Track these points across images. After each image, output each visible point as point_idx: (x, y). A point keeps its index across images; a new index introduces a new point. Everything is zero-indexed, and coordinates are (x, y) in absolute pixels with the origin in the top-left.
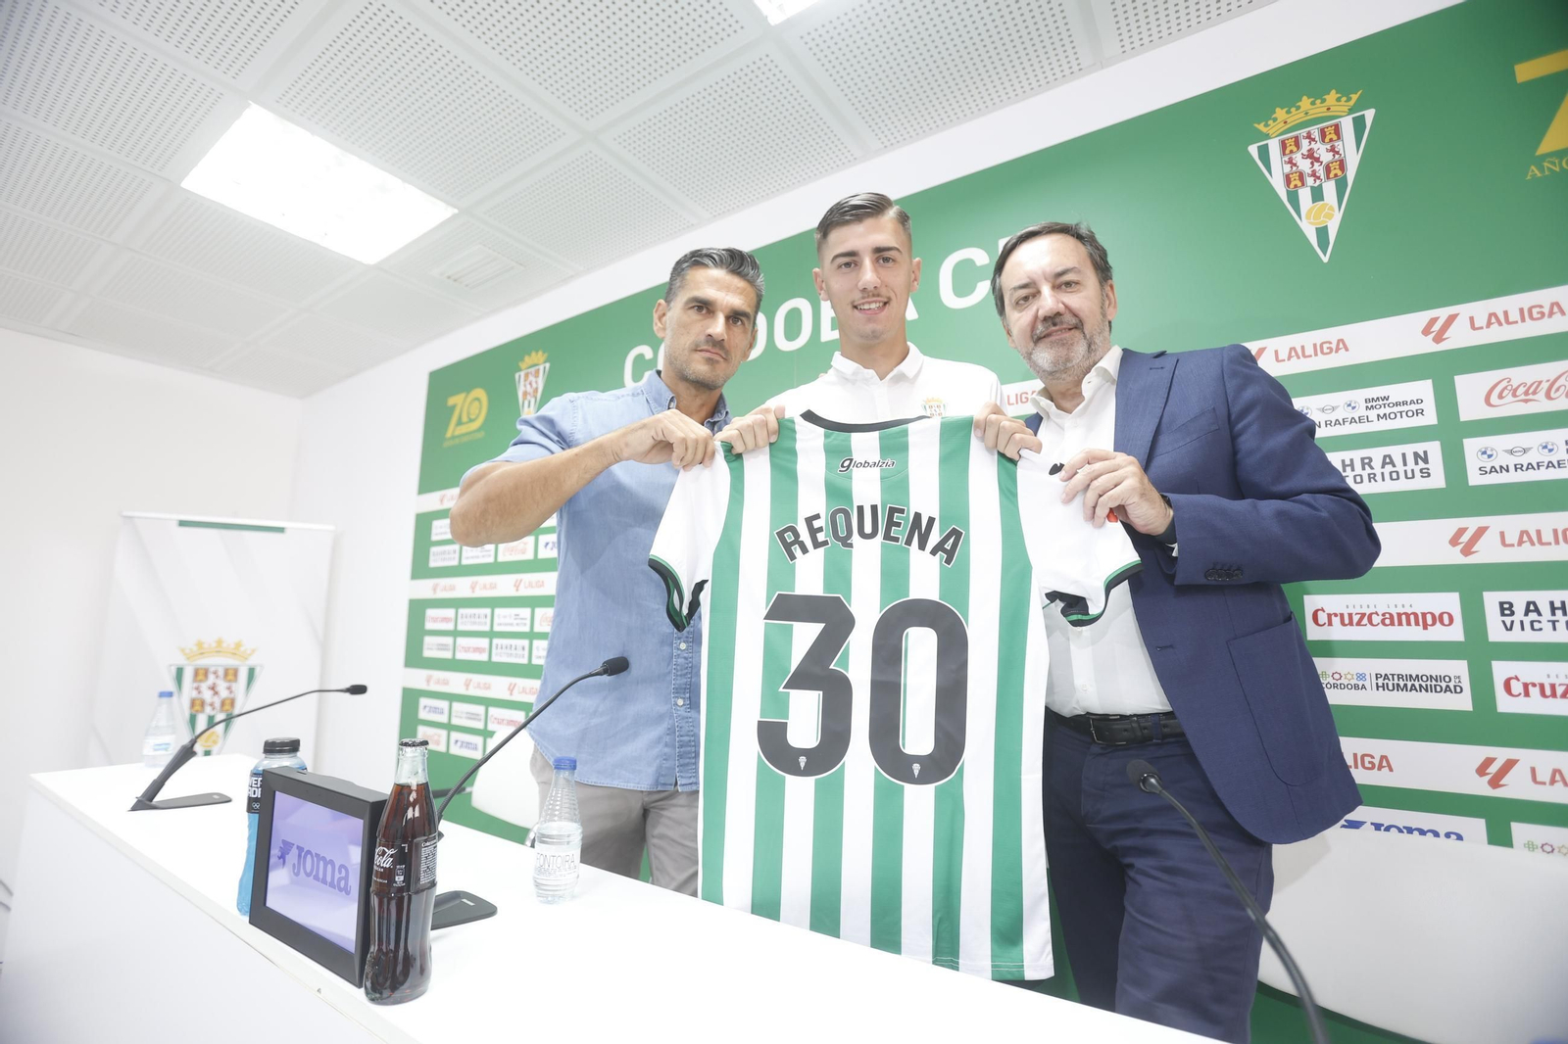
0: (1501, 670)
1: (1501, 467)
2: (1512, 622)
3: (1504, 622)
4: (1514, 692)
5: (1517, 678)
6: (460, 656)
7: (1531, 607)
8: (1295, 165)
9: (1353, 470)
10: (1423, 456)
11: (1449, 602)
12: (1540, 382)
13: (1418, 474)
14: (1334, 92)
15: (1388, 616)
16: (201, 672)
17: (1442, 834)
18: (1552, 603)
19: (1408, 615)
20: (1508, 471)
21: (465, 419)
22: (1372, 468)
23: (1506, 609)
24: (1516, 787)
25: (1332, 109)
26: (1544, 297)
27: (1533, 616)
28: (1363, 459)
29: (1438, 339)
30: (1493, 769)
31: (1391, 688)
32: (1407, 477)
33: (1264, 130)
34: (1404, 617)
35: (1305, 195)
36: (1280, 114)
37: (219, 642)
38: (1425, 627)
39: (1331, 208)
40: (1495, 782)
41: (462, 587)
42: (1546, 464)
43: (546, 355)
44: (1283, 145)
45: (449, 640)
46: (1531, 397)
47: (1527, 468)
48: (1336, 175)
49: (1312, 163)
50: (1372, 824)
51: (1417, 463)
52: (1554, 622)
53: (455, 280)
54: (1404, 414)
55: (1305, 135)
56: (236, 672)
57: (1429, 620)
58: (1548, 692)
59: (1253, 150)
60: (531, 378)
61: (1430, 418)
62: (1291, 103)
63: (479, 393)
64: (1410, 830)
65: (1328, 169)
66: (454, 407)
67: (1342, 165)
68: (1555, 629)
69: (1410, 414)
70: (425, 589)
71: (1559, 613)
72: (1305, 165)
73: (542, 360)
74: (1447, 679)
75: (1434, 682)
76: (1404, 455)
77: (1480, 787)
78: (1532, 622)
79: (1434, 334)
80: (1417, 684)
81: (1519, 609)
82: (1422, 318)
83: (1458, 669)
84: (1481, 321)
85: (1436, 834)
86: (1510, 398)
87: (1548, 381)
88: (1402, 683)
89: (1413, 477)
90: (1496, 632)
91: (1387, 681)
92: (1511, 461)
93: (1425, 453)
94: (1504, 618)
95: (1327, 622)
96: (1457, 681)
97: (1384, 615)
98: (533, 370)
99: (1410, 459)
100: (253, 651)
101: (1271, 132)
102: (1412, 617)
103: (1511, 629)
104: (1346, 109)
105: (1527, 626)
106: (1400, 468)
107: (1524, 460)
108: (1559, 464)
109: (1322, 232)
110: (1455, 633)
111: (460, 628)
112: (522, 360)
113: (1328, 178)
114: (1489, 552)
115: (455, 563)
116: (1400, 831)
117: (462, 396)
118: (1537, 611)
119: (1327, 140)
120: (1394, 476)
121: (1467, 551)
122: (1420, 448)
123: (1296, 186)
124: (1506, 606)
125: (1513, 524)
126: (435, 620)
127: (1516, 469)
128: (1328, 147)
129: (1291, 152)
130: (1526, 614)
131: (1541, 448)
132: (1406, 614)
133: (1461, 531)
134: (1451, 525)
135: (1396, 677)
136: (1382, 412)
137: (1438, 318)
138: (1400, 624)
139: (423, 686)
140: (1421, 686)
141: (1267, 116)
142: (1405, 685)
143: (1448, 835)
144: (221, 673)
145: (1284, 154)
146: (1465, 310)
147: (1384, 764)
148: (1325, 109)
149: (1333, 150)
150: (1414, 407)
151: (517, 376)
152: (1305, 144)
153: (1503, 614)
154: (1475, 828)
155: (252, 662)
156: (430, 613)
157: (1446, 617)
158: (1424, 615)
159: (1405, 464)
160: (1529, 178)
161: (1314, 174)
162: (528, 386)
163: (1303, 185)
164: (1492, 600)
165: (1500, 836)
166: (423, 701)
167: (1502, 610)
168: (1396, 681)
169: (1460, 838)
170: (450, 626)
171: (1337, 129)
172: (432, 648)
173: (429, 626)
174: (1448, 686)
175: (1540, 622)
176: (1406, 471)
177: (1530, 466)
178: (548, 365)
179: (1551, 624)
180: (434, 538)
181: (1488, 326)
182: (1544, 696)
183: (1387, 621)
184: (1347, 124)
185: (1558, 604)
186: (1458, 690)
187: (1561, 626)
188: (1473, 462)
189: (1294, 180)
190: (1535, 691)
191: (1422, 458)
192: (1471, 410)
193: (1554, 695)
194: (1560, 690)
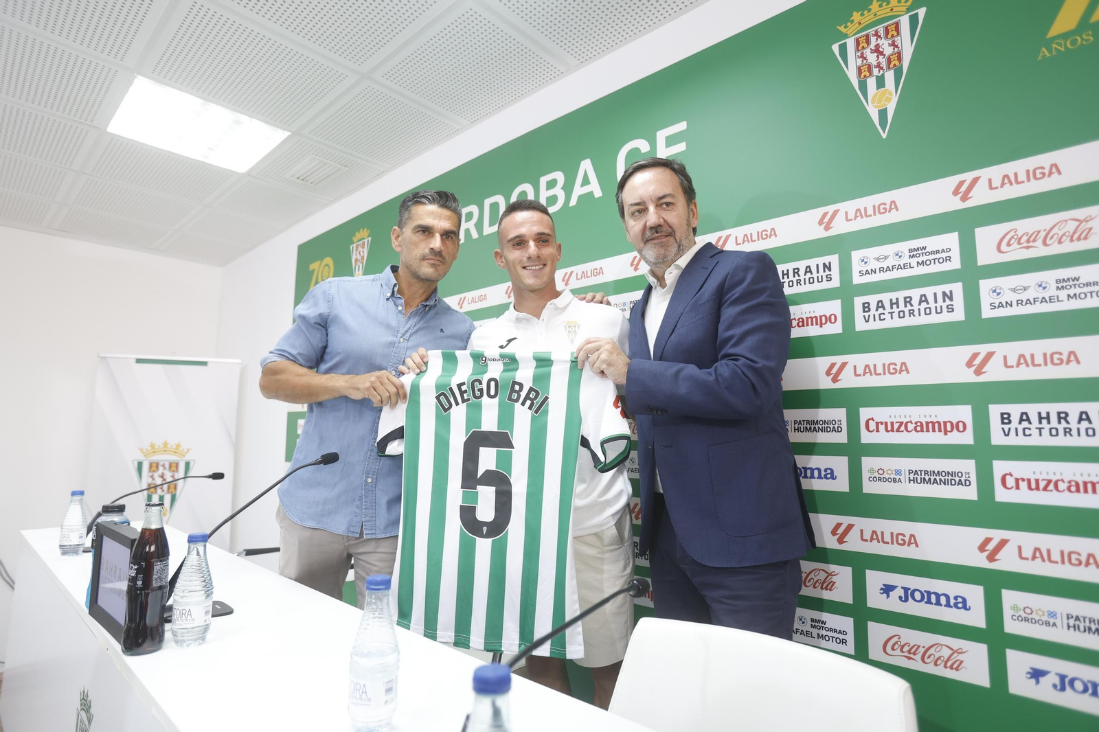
0: (1000, 467)
1: (1007, 303)
2: (1010, 429)
3: (1003, 429)
4: (1008, 485)
5: (1011, 475)
7: (1025, 417)
8: (865, 58)
9: (898, 307)
10: (949, 295)
11: (963, 413)
12: (1039, 232)
13: (945, 309)
15: (919, 424)
16: (154, 465)
18: (1040, 414)
19: (933, 423)
20: (1011, 306)
21: (320, 279)
22: (912, 305)
23: (1006, 418)
24: (1008, 562)
25: (895, 9)
26: (1044, 160)
27: (1025, 424)
28: (905, 298)
29: (965, 198)
30: (990, 547)
31: (919, 481)
32: (937, 313)
33: (844, 31)
34: (930, 425)
35: (871, 83)
36: (856, 16)
37: (165, 444)
38: (946, 434)
39: (890, 93)
40: (991, 558)
42: (1040, 300)
43: (369, 231)
44: (857, 42)
46: (1031, 244)
47: (1026, 303)
48: (895, 65)
49: (878, 57)
51: (944, 301)
52: (1040, 429)
54: (936, 261)
55: (873, 33)
56: (177, 465)
57: (949, 428)
58: (1033, 486)
59: (835, 48)
60: (360, 249)
61: (956, 264)
62: (864, 7)
63: (328, 261)
65: (889, 61)
66: (313, 271)
67: (900, 58)
68: (1041, 435)
71: (1044, 421)
72: (872, 58)
73: (367, 235)
74: (960, 475)
75: (950, 477)
76: (935, 294)
77: (980, 561)
78: (1024, 429)
79: (961, 194)
80: (938, 478)
81: (1015, 418)
82: (952, 181)
83: (967, 466)
84: (997, 182)
86: (1015, 246)
87: (1045, 230)
88: (927, 478)
89: (941, 312)
90: (997, 438)
91: (916, 476)
92: (1013, 297)
93: (951, 292)
94: (1004, 426)
95: (875, 429)
96: (967, 476)
97: (916, 423)
98: (361, 242)
99: (940, 297)
100: (188, 450)
101: (849, 32)
102: (936, 425)
103: (1009, 435)
104: (904, 9)
105: (1020, 432)
106: (932, 305)
107: (1024, 297)
108: (1050, 299)
109: (883, 114)
110: (967, 438)
112: (354, 235)
113: (889, 68)
114: (995, 373)
117: (318, 262)
118: (1028, 420)
119: (889, 36)
120: (928, 311)
121: (978, 372)
122: (947, 288)
123: (865, 76)
124: (1005, 416)
125: (1012, 349)
127: (1018, 304)
128: (890, 42)
129: (863, 48)
130: (1020, 423)
131: (1037, 286)
132: (932, 422)
133: (975, 355)
134: (966, 351)
135: (923, 473)
136: (920, 259)
137: (965, 181)
138: (928, 431)
140: (940, 479)
141: (847, 19)
142: (930, 479)
144: (167, 466)
145: (857, 50)
146: (985, 173)
147: (913, 541)
148: (889, 10)
149: (893, 44)
150: (944, 255)
151: (351, 247)
152: (873, 40)
153: (1003, 423)
155: (188, 458)
157: (961, 424)
158: (945, 423)
159: (936, 302)
160: (1040, 58)
161: (879, 66)
162: (358, 255)
163: (870, 75)
164: (995, 411)
165: (993, 600)
167: (1003, 419)
168: (923, 476)
171: (897, 26)
174: (960, 480)
175: (1030, 429)
176: (936, 307)
177: (1028, 302)
178: (370, 239)
179: (1038, 430)
181: (1002, 186)
182: (1030, 488)
183: (919, 429)
184: (905, 22)
185: (1044, 415)
186: (967, 483)
187: (1045, 432)
188: (986, 299)
189: (864, 71)
190: (1023, 485)
191: (948, 296)
192: (986, 255)
193: (1037, 488)
194: (1042, 484)
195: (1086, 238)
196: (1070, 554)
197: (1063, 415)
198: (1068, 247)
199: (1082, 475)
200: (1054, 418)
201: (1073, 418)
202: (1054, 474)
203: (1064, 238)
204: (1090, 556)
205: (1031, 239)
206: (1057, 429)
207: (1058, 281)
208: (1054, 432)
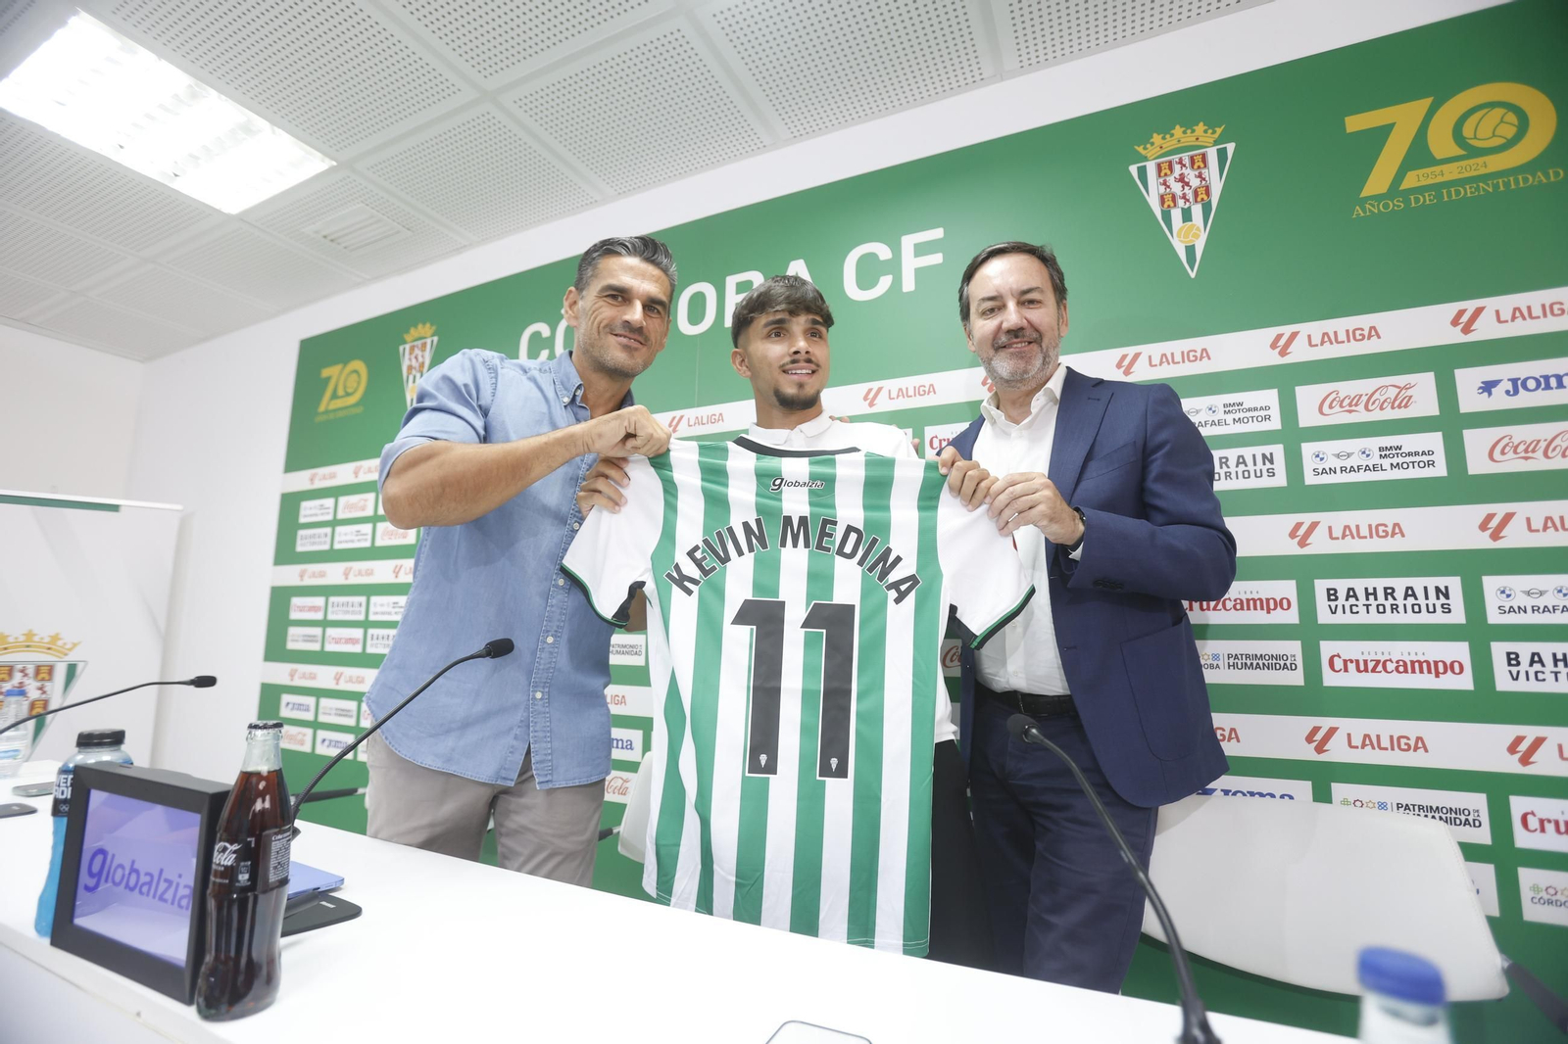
0: (1327, 648)
1: (1330, 469)
2: (1336, 606)
3: (1329, 606)
4: (1337, 668)
5: (1339, 656)
6: (330, 647)
7: (1351, 593)
8: (1169, 187)
10: (1269, 457)
11: (1287, 589)
12: (1361, 396)
13: (1265, 473)
14: (1201, 124)
15: (1238, 601)
16: (4, 670)
17: (1278, 796)
18: (1366, 589)
19: (1255, 600)
20: (1335, 472)
21: (341, 392)
22: (1228, 467)
23: (1332, 595)
24: (1338, 752)
25: (1200, 139)
26: (1364, 321)
27: (1352, 601)
28: (1220, 459)
29: (1283, 353)
30: (1319, 737)
31: (1240, 667)
32: (1256, 476)
33: (1143, 152)
34: (1251, 602)
35: (1176, 215)
36: (1157, 138)
37: (30, 635)
38: (1269, 611)
39: (1198, 229)
40: (1320, 749)
41: (334, 573)
42: (1364, 468)
43: (434, 328)
44: (1159, 167)
45: (317, 631)
46: (1353, 408)
47: (1350, 471)
48: (1202, 199)
49: (1183, 187)
50: (1222, 790)
51: (1264, 464)
52: (1367, 606)
53: (332, 241)
54: (1255, 419)
55: (1177, 160)
56: (51, 670)
57: (1272, 604)
58: (1362, 668)
59: (1133, 169)
60: (417, 352)
61: (1275, 424)
62: (1166, 130)
63: (358, 365)
64: (1252, 794)
65: (1196, 193)
66: (328, 379)
67: (1208, 193)
68: (1368, 612)
69: (1260, 419)
70: (290, 576)
71: (1371, 597)
72: (1177, 188)
73: (430, 332)
74: (1285, 658)
75: (1274, 661)
76: (1254, 456)
77: (1308, 753)
78: (1351, 606)
79: (1279, 348)
80: (1261, 662)
81: (1342, 594)
82: (1269, 333)
83: (1293, 648)
84: (1316, 339)
85: (1273, 796)
86: (1338, 408)
87: (1367, 395)
88: (1249, 663)
89: (1261, 476)
90: (1324, 617)
91: (1237, 660)
92: (1337, 464)
93: (1271, 454)
94: (1330, 603)
95: (1189, 607)
96: (1293, 659)
97: (1235, 600)
98: (419, 343)
99: (1259, 459)
100: (75, 645)
101: (1149, 155)
102: (1258, 602)
103: (1335, 613)
104: (1212, 140)
105: (1347, 609)
106: (1251, 467)
107: (1348, 463)
108: (1374, 468)
109: (1190, 250)
110: (1291, 617)
111: (331, 617)
112: (407, 331)
113: (1196, 201)
114: (1319, 544)
115: (326, 547)
116: (1244, 795)
117: (339, 367)
118: (1355, 596)
119: (1196, 167)
120: (1246, 474)
121: (1302, 544)
122: (1267, 449)
123: (1169, 206)
124: (1332, 592)
125: (1339, 519)
126: (301, 609)
127: (1341, 471)
128: (1197, 173)
129: (1166, 175)
130: (1347, 600)
131: (1360, 453)
132: (1253, 600)
133: (1299, 525)
134: (1289, 520)
135: (1244, 657)
136: (1237, 416)
137: (1283, 334)
138: (1249, 609)
139: (285, 681)
140: (1264, 664)
141: (1146, 141)
142: (1252, 664)
143: (1282, 797)
144: (31, 670)
145: (1160, 176)
146: (1305, 328)
147: (1233, 736)
148: (1194, 139)
149: (1200, 176)
150: (1263, 413)
151: (401, 348)
152: (1177, 167)
153: (1329, 600)
154: (1303, 789)
155: (72, 657)
156: (296, 601)
157: (1285, 602)
158: (1268, 600)
159: (1255, 464)
160: (1355, 216)
161: (1184, 197)
162: (414, 360)
163: (1175, 206)
164: (1321, 586)
165: (1322, 795)
166: (286, 698)
167: (1329, 595)
168: (1244, 661)
169: (1291, 798)
170: (319, 616)
171: (1204, 157)
172: (297, 639)
173: (294, 615)
174: (1285, 664)
175: (1357, 606)
176: (1255, 470)
177: (1352, 469)
178: (436, 339)
179: (1365, 607)
180: (302, 520)
181: (1322, 344)
182: (1359, 670)
183: (1238, 607)
184: (1212, 154)
185: (1371, 591)
186: (1293, 667)
187: (1373, 609)
188: (1309, 464)
189: (1168, 200)
190: (1352, 667)
191: (1268, 459)
192: (1308, 417)
193: (1366, 670)
194: (1371, 665)
195: (1406, 406)
196: (1399, 738)
197: (1389, 591)
198: (1390, 414)
199: (1409, 654)
200: (1381, 594)
201: (1400, 594)
202: (1383, 653)
203: (1386, 404)
204: (1419, 739)
205: (1354, 403)
206: (1384, 606)
207: (1381, 449)
208: (1381, 609)
